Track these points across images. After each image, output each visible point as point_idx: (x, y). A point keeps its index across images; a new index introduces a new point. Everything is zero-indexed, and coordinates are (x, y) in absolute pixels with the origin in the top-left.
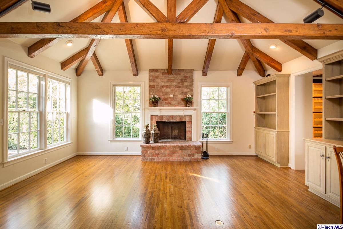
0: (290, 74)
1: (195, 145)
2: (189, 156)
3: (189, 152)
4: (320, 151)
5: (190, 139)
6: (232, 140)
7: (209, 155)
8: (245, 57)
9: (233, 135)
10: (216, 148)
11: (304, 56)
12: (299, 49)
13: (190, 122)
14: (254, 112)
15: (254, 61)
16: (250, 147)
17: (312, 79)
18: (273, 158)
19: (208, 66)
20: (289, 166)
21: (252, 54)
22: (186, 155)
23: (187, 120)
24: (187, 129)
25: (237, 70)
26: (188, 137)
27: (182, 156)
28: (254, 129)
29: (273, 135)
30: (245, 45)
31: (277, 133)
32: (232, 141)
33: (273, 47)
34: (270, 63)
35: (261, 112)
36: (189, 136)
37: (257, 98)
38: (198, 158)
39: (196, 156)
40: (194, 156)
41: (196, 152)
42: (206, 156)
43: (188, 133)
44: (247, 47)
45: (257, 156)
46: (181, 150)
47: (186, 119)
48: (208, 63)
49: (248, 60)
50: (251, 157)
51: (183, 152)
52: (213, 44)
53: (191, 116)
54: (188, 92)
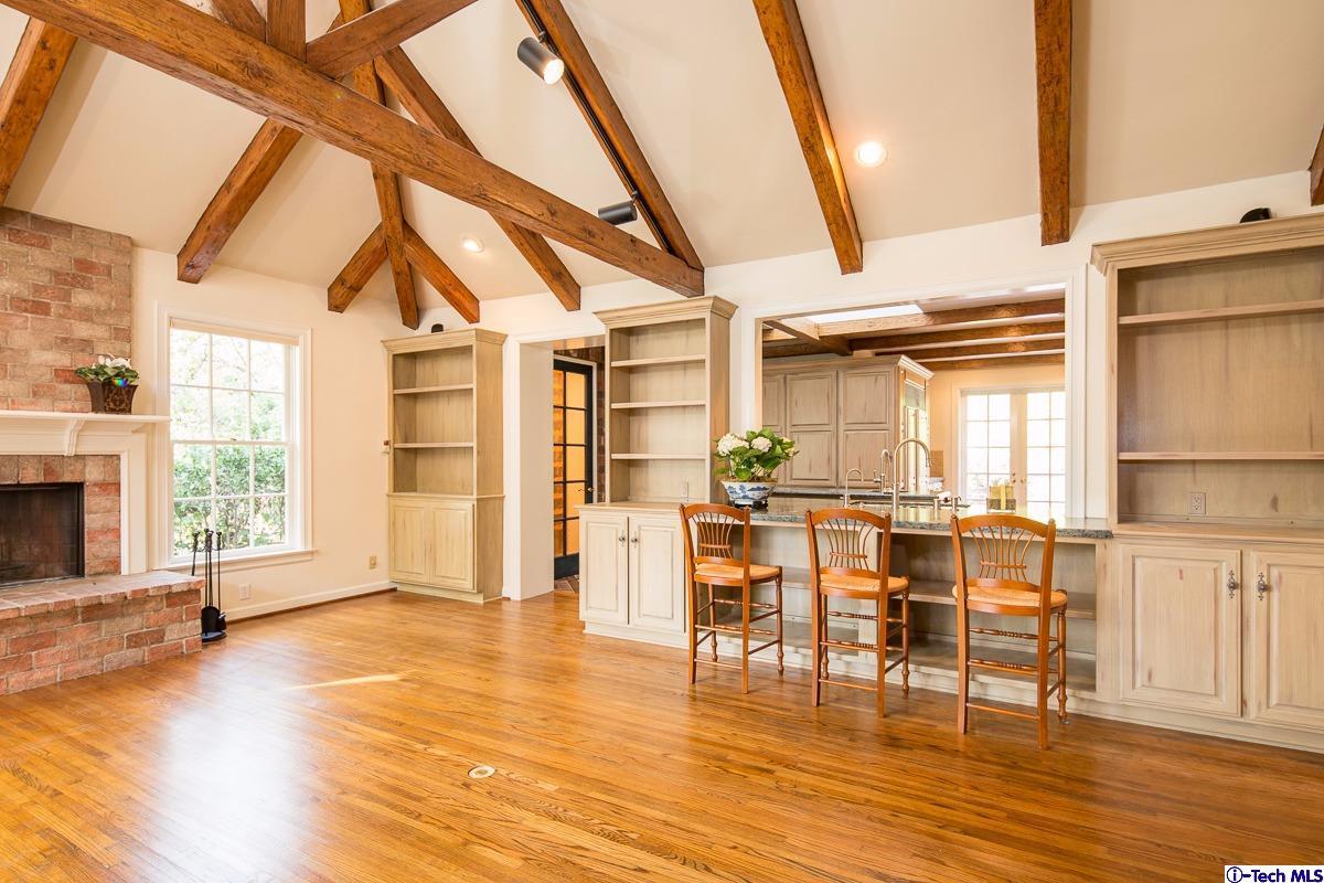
0: (507, 336)
1: (170, 586)
2: (135, 641)
3: (134, 623)
4: (617, 529)
5: (114, 567)
6: (310, 548)
7: (226, 619)
8: (375, 251)
9: (313, 526)
10: (245, 588)
11: (551, 294)
12: (548, 274)
13: (112, 487)
14: (387, 443)
15: (398, 270)
16: (375, 564)
17: (550, 357)
18: (464, 579)
19: (217, 244)
20: (504, 594)
21: (401, 248)
22: (115, 640)
23: (92, 474)
24: (91, 521)
25: (329, 290)
26: (97, 557)
27: (94, 653)
28: (386, 498)
29: (463, 512)
30: (385, 211)
31: (475, 503)
32: (312, 553)
33: (471, 246)
34: (450, 289)
35: (406, 442)
36: (105, 554)
37: (395, 395)
38: (184, 642)
39: (175, 636)
40: (161, 639)
41: (175, 615)
42: (214, 625)
43: (101, 538)
44: (391, 218)
45: (394, 590)
46: (84, 621)
47: (83, 472)
48: (224, 232)
49: (380, 263)
50: (379, 597)
51: (99, 629)
52: (272, 164)
53: (118, 457)
54: (99, 339)
